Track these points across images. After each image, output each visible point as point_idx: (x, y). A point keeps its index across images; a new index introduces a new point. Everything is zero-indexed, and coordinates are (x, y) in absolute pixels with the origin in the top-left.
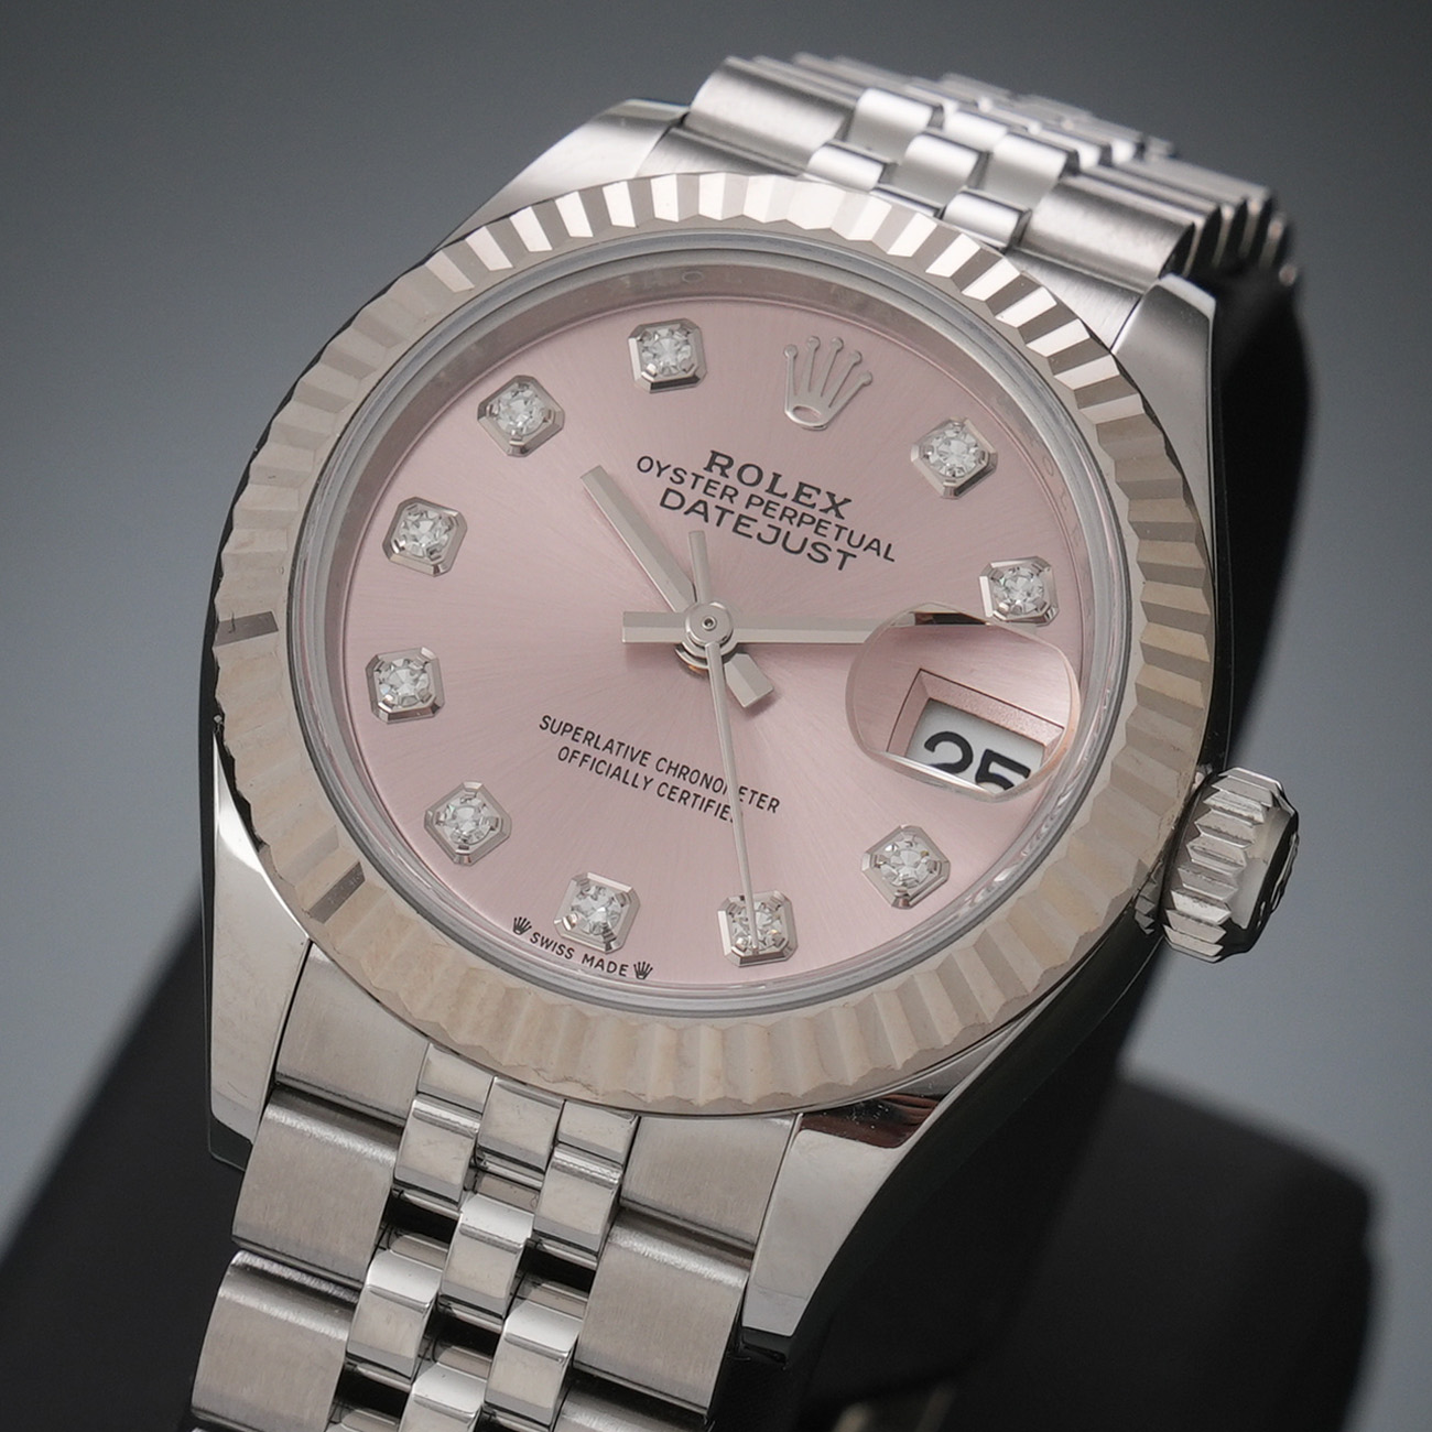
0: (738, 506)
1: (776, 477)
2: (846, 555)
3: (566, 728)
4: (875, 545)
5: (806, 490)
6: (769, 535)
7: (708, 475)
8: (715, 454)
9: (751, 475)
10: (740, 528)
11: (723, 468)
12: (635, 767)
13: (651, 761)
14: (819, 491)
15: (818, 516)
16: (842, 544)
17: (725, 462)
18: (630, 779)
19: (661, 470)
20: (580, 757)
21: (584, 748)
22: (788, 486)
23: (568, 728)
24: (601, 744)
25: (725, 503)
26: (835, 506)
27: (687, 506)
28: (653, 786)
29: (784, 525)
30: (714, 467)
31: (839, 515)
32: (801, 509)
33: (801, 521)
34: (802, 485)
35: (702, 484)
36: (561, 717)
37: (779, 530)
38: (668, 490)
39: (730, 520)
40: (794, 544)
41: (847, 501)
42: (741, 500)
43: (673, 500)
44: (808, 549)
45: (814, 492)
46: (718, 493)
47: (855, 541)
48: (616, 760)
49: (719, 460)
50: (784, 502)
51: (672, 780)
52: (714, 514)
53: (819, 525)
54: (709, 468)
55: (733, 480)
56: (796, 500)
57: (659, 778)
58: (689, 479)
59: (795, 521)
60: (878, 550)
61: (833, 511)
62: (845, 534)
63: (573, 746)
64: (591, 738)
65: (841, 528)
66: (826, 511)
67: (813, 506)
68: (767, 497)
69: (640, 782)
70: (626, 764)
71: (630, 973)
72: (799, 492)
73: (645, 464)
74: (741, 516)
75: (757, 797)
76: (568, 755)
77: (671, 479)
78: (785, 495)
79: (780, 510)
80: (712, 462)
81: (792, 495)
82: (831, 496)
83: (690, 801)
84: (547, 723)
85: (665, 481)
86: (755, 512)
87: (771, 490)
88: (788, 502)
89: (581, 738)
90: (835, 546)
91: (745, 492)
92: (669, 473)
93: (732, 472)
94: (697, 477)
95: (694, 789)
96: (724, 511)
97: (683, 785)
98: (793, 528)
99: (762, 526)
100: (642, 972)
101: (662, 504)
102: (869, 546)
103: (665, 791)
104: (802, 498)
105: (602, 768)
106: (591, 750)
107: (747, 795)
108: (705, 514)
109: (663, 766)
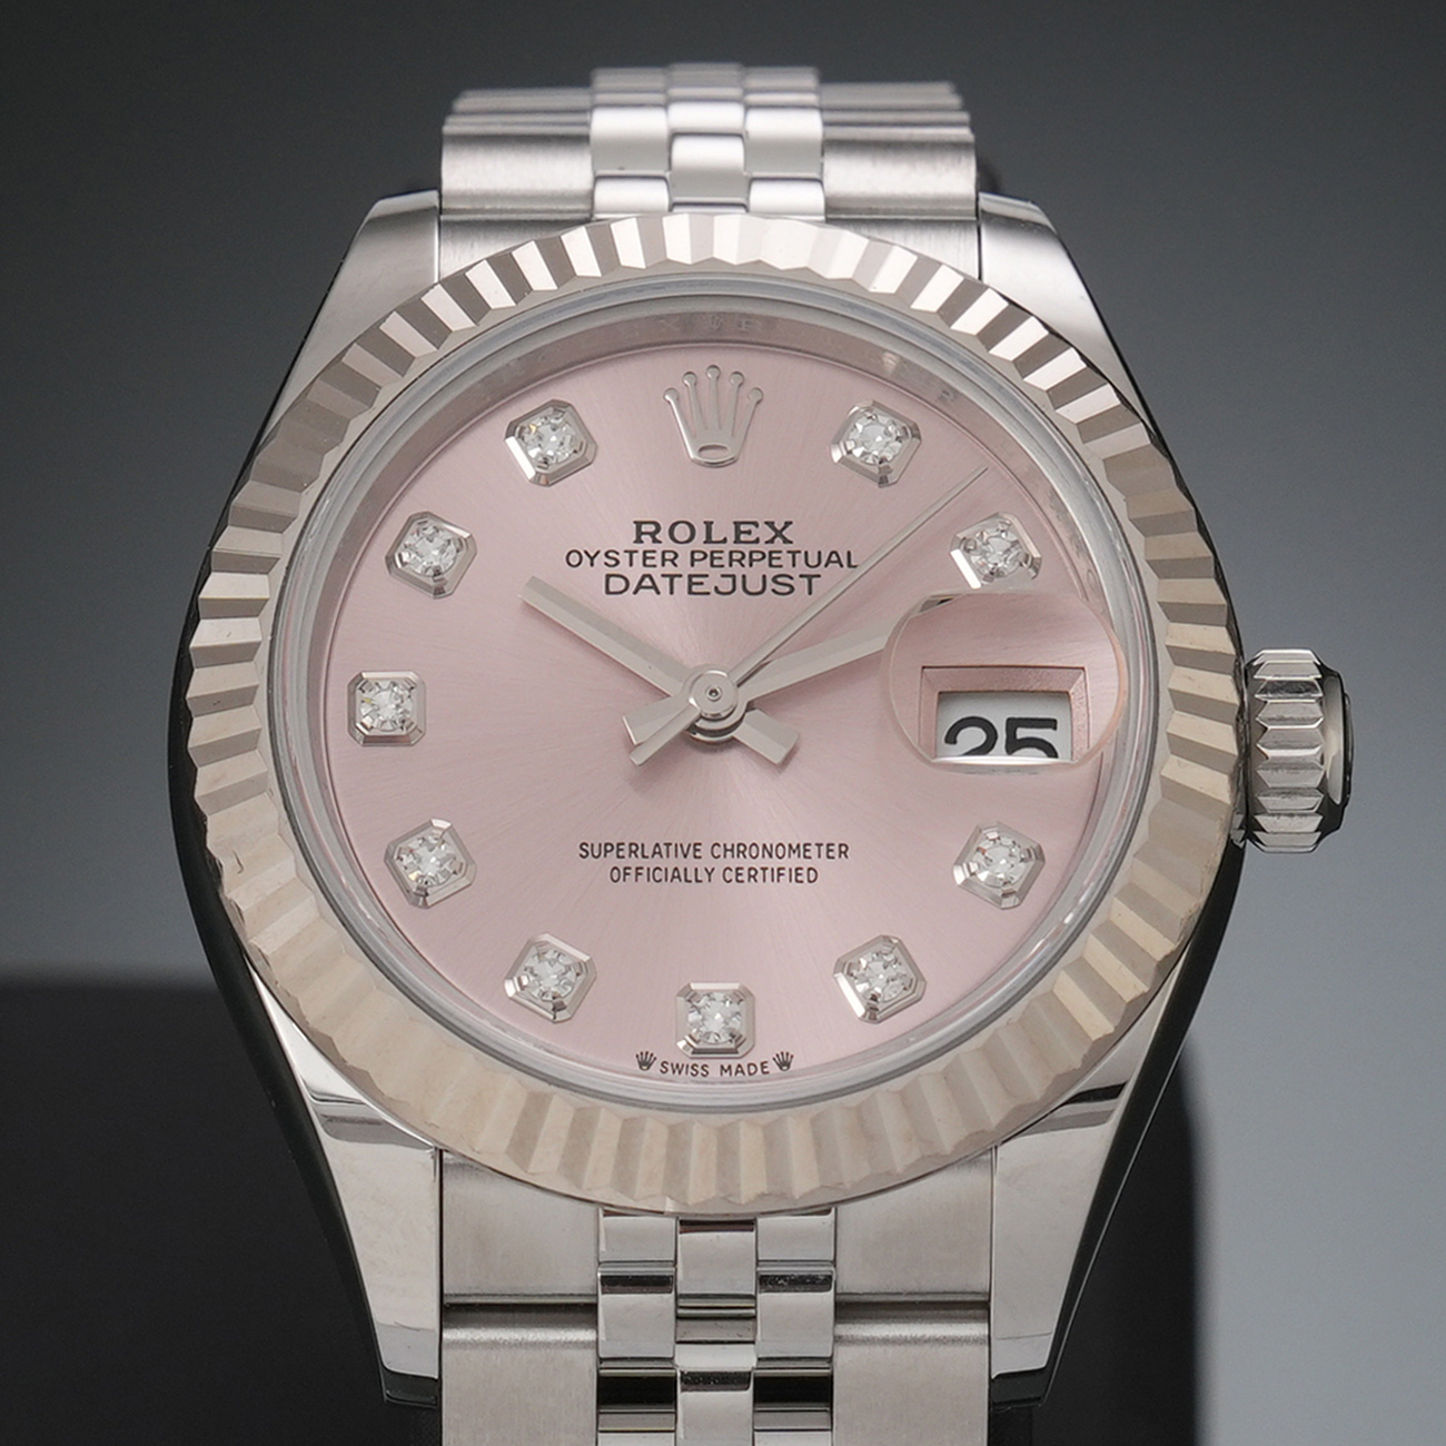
0: (684, 567)
1: (709, 525)
2: (810, 578)
3: (607, 848)
4: (834, 558)
5: (743, 528)
6: (726, 585)
7: (640, 548)
8: (639, 524)
9: (682, 532)
10: (695, 588)
11: (653, 535)
12: (691, 863)
13: (705, 851)
14: (756, 524)
15: (766, 549)
16: (801, 568)
17: (652, 528)
18: (691, 876)
19: (592, 559)
20: (632, 872)
21: (633, 862)
22: (723, 530)
23: (609, 848)
24: (648, 852)
25: (669, 569)
26: (779, 533)
27: (633, 586)
28: (717, 875)
29: (736, 569)
30: (643, 537)
31: (786, 541)
32: (746, 549)
33: (751, 560)
34: (737, 524)
35: (638, 558)
36: (596, 839)
37: (733, 577)
38: (608, 577)
39: (680, 584)
40: (754, 585)
41: (788, 524)
42: (683, 560)
43: (617, 584)
44: (770, 585)
45: (752, 527)
46: (658, 561)
47: (813, 560)
48: (670, 863)
49: (644, 528)
50: (727, 547)
51: (734, 863)
52: (663, 584)
53: (771, 557)
54: (639, 541)
55: (667, 544)
56: (737, 541)
57: (720, 865)
58: (625, 558)
59: (746, 562)
60: (839, 561)
61: (778, 540)
62: (800, 558)
63: (621, 864)
64: (635, 849)
65: (794, 553)
66: (771, 541)
67: (757, 541)
68: (708, 548)
69: (702, 875)
70: (681, 863)
71: (773, 1068)
72: (738, 532)
73: (574, 559)
74: (690, 577)
75: (824, 849)
76: (620, 875)
77: (606, 564)
78: (725, 541)
79: (726, 556)
80: (639, 533)
81: (731, 538)
82: (770, 524)
83: (759, 877)
84: (585, 850)
85: (600, 569)
86: (702, 567)
87: (708, 540)
88: (730, 546)
89: (625, 853)
90: (795, 573)
91: (684, 552)
92: (601, 559)
93: (663, 535)
94: (631, 553)
95: (758, 864)
96: (672, 577)
97: (746, 863)
98: (747, 570)
99: (715, 579)
100: (784, 1063)
101: (608, 592)
102: (829, 561)
103: (730, 875)
104: (743, 537)
105: (659, 875)
106: (641, 862)
107: (813, 850)
108: (654, 587)
109: (719, 851)
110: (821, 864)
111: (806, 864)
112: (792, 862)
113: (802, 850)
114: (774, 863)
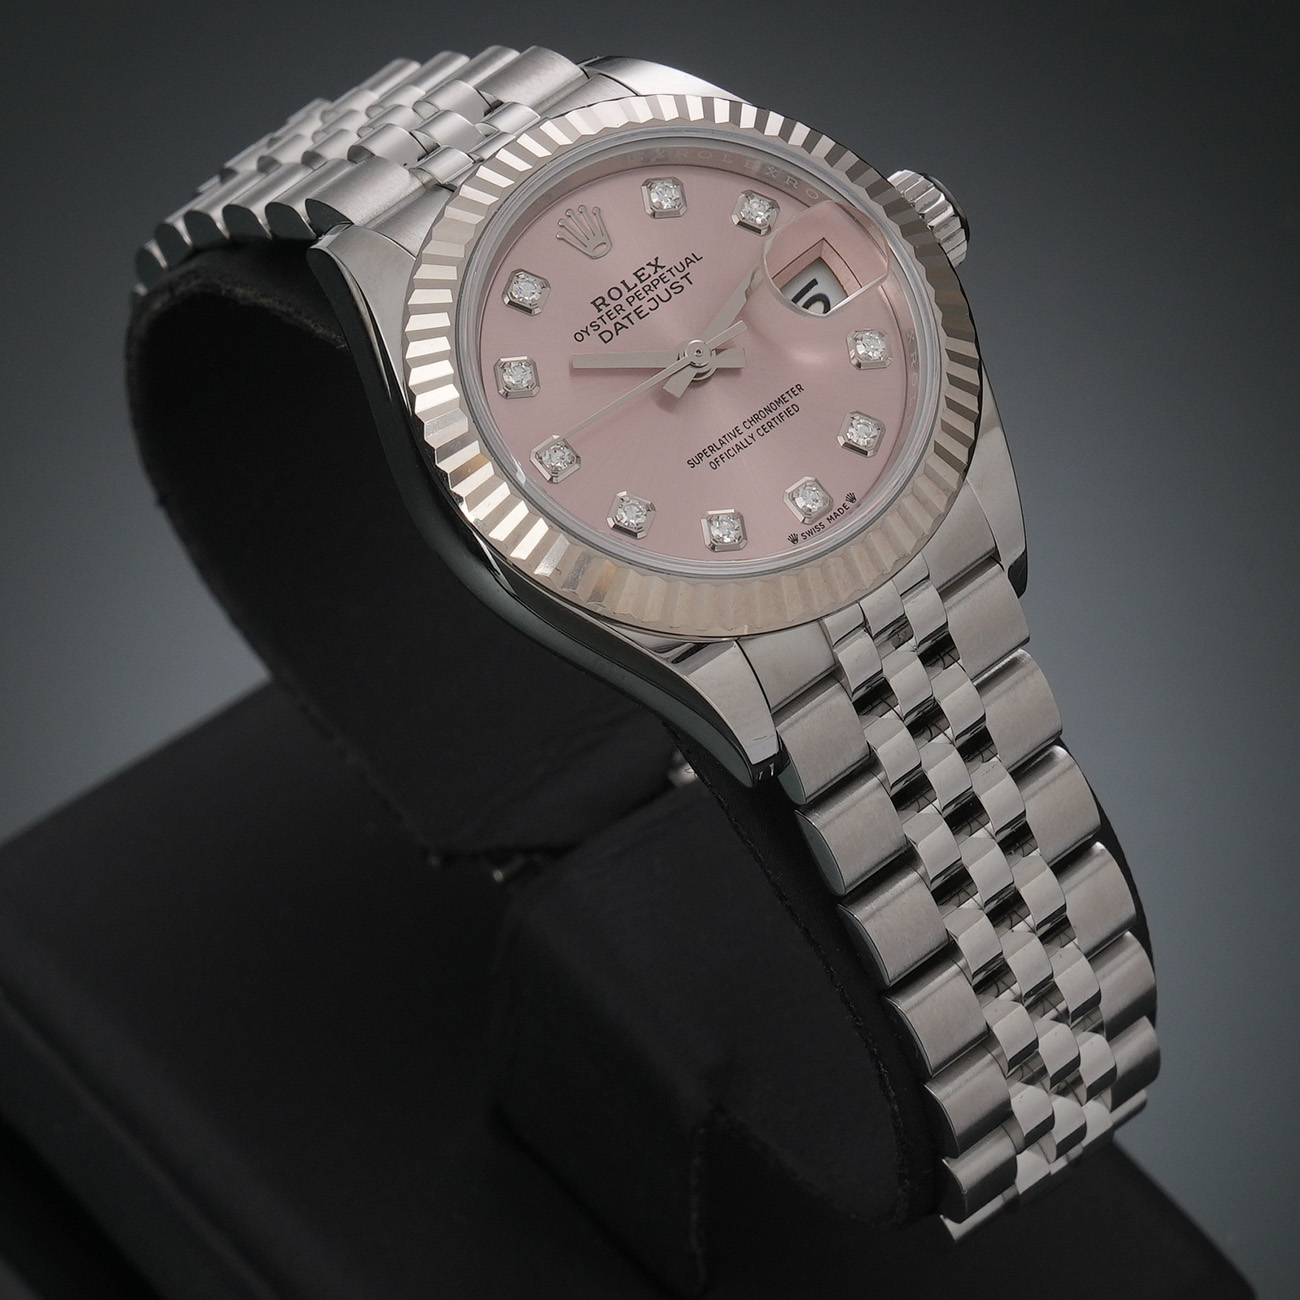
0: (629, 309)
1: (623, 282)
2: (685, 276)
3: (700, 456)
4: (689, 261)
5: (639, 274)
6: (653, 304)
7: (603, 313)
8: (593, 303)
9: (615, 293)
10: (641, 315)
11: (603, 303)
12: (740, 438)
13: (742, 428)
14: (643, 268)
15: (657, 276)
16: (679, 275)
17: (600, 301)
18: (746, 444)
19: (586, 332)
20: (719, 459)
21: (716, 454)
22: (632, 281)
24: (719, 446)
25: (623, 314)
26: (656, 266)
27: (614, 333)
28: (756, 436)
29: (652, 294)
30: (600, 307)
31: (662, 267)
32: (648, 282)
33: (655, 286)
34: (635, 274)
35: (605, 318)
36: (692, 455)
37: (653, 298)
38: (600, 335)
39: (633, 317)
40: (665, 296)
41: (656, 259)
42: (626, 305)
43: (606, 336)
44: (672, 291)
45: (642, 271)
46: (615, 314)
47: (681, 269)
48: (732, 444)
49: (597, 303)
51: (758, 425)
52: (626, 322)
53: (661, 278)
54: (600, 310)
55: (613, 304)
56: (642, 281)
57: (753, 430)
58: (600, 322)
59: (653, 288)
60: (692, 261)
61: (658, 269)
62: (674, 270)
63: (712, 459)
64: (712, 448)
65: (670, 270)
66: (656, 272)
67: (650, 276)
68: (632, 293)
69: (750, 440)
70: (736, 441)
71: (849, 504)
72: (639, 277)
73: (579, 337)
74: (635, 311)
75: (790, 392)
76: (715, 464)
77: (594, 330)
78: (636, 285)
79: (642, 291)
80: (598, 307)
81: (638, 282)
82: (649, 264)
83: (774, 424)
84: (692, 463)
85: (594, 335)
86: (636, 303)
87: (629, 290)
88: (640, 286)
89: (710, 453)
90: (678, 278)
91: (623, 302)
92: (590, 330)
93: (607, 302)
94: (601, 318)
95: (769, 418)
96: (627, 316)
97: (763, 422)
98: (656, 292)
99: (646, 306)
100: (853, 499)
101: (606, 342)
102: (687, 264)
103: (761, 432)
104: (643, 278)
105: (731, 452)
106: (719, 453)
107: (787, 397)
108: (623, 326)
109: (748, 424)
110: (795, 400)
111: (789, 405)
112: (782, 408)
113: (781, 400)
114: (775, 414)
